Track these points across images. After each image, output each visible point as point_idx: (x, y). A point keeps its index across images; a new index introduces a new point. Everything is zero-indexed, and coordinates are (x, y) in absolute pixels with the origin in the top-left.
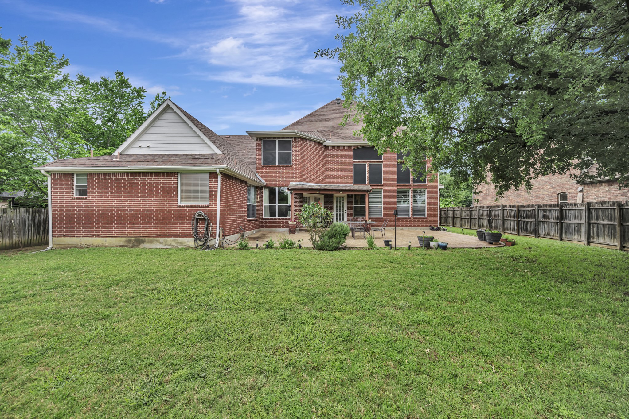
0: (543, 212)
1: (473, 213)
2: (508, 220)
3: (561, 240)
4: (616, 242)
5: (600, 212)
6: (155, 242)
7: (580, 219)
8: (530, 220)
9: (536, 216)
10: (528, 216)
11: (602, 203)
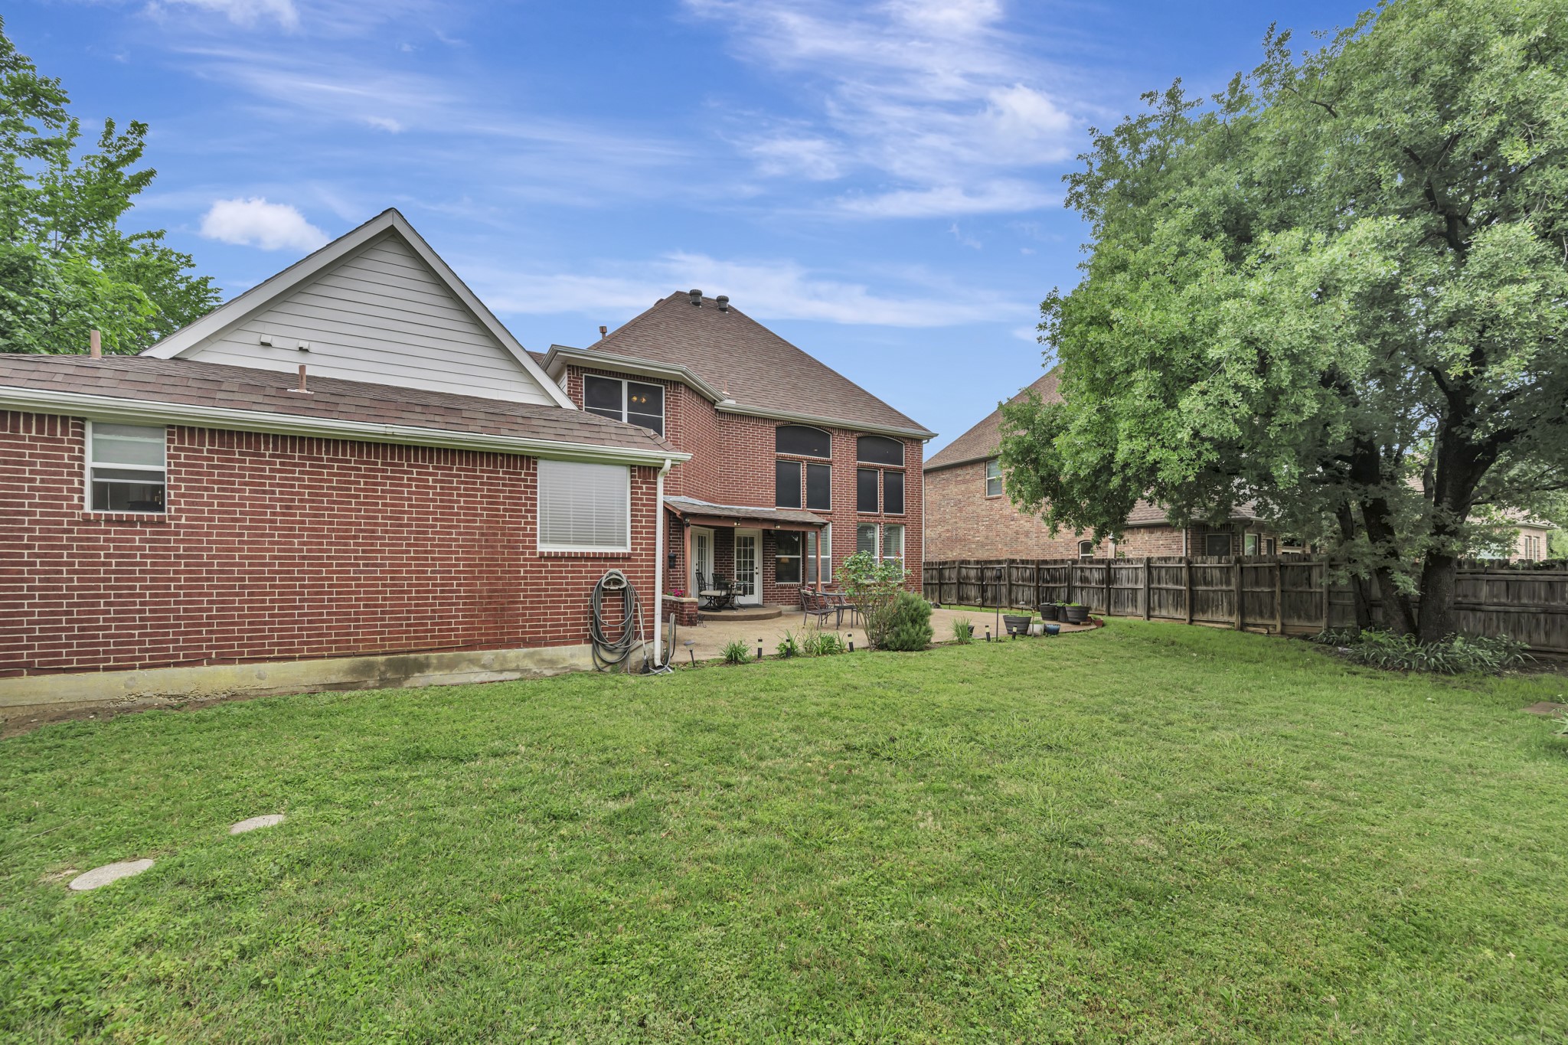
0: (1079, 572)
1: (947, 573)
2: (1018, 585)
3: (1109, 615)
4: (1183, 614)
5: (1163, 572)
6: (464, 665)
7: (1136, 583)
8: (1058, 585)
9: (1068, 578)
10: (1054, 579)
11: (1166, 559)
